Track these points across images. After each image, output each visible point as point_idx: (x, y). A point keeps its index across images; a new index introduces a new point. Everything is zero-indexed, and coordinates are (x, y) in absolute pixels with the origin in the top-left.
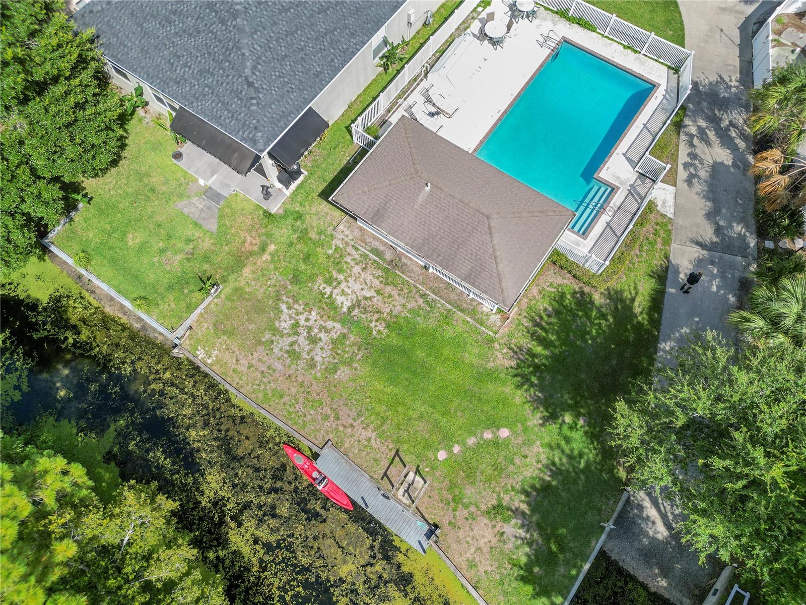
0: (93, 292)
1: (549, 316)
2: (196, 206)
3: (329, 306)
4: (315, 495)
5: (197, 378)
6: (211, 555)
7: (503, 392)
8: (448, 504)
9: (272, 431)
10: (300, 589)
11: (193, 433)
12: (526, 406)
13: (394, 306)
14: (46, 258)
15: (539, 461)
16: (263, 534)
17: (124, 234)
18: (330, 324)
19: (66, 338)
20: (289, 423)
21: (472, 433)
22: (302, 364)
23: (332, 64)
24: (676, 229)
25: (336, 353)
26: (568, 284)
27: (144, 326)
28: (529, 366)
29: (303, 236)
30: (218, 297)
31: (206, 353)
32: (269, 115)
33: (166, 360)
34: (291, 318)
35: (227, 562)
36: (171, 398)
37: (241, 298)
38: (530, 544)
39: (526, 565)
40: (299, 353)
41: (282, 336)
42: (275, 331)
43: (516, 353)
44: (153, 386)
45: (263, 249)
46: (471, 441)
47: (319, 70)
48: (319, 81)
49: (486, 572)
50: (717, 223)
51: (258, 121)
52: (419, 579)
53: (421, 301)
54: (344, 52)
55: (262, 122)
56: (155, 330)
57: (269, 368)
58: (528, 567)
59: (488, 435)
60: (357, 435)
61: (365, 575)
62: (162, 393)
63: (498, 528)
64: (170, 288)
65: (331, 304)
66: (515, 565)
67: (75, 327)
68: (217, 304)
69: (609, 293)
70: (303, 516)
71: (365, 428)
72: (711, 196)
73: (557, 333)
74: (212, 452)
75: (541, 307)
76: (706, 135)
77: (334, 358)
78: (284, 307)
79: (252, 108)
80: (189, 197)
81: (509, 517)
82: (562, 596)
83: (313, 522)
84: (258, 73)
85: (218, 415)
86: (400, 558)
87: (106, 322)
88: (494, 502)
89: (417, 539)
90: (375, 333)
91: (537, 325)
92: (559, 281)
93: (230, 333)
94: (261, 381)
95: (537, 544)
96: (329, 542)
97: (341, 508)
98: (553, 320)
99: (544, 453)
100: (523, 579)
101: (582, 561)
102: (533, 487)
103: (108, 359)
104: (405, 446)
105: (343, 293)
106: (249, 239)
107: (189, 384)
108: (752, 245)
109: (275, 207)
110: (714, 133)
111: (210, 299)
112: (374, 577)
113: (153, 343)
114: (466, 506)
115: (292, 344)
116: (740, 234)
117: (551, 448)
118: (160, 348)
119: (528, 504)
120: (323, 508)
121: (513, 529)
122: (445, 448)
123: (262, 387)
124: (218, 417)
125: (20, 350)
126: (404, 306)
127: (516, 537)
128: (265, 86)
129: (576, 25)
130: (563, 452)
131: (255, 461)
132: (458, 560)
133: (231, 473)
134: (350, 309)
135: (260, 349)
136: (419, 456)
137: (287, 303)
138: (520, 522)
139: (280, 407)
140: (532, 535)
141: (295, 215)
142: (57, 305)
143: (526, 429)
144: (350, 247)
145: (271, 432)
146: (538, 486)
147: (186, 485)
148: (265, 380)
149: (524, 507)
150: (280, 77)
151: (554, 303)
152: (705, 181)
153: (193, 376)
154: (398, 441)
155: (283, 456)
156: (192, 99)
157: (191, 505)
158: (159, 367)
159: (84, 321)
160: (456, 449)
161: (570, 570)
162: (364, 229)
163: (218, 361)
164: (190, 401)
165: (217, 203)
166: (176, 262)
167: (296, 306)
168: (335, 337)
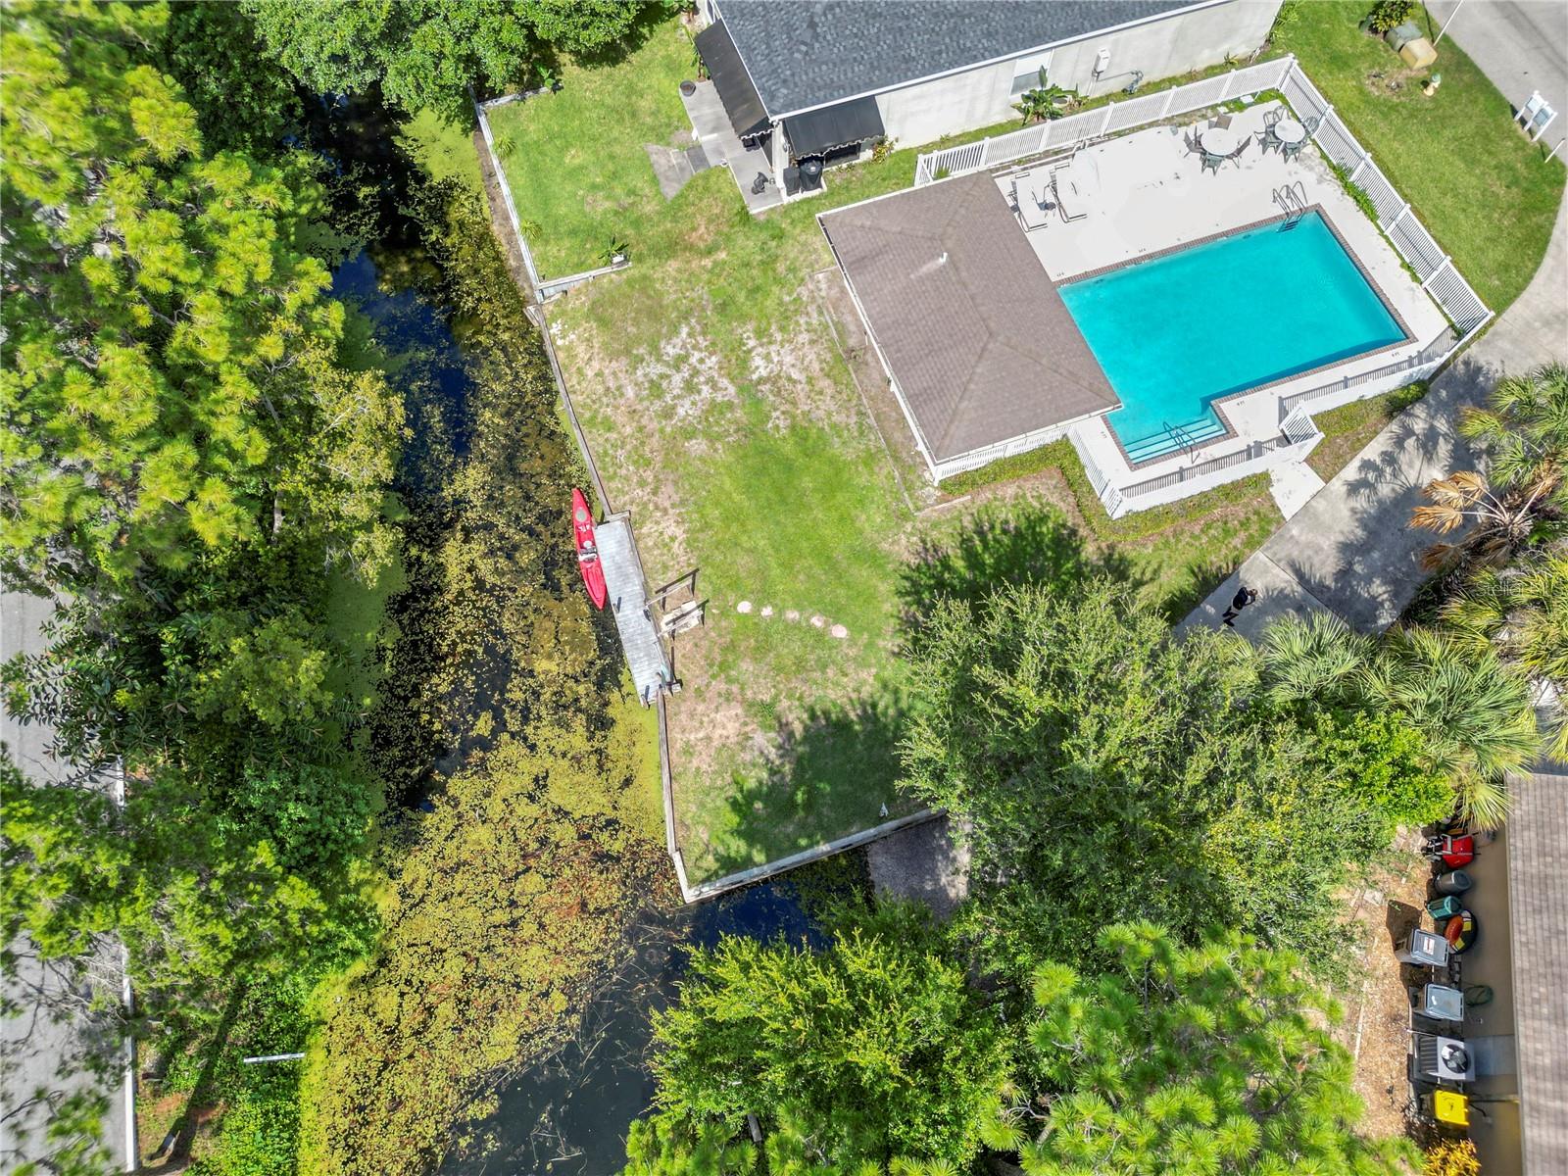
0: (493, 199)
1: (1005, 532)
2: (667, 158)
3: (737, 363)
4: (571, 566)
5: (535, 359)
6: (414, 551)
7: (875, 587)
8: (711, 666)
9: (575, 468)
10: (480, 650)
11: (488, 414)
12: (893, 621)
13: (818, 408)
14: (471, 134)
15: (857, 690)
16: (485, 568)
17: (567, 146)
18: (724, 382)
19: (430, 232)
20: (598, 464)
21: (801, 608)
22: (657, 405)
23: (936, 57)
24: (1281, 536)
25: (707, 419)
26: (1062, 509)
27: (519, 268)
28: (933, 576)
29: (768, 263)
30: (618, 273)
31: (563, 331)
32: (811, 75)
33: (516, 319)
34: (684, 346)
35: (425, 569)
36: (492, 363)
37: (643, 290)
38: (773, 772)
39: (750, 791)
40: (663, 392)
41: (658, 360)
42: (656, 351)
43: (927, 550)
44: (481, 338)
45: (709, 252)
46: (792, 615)
47: (913, 54)
48: (905, 68)
49: (698, 768)
50: (1350, 564)
51: (793, 75)
52: (618, 732)
53: (854, 419)
54: (963, 51)
55: (797, 79)
56: (527, 279)
57: (619, 388)
58: (751, 796)
59: (817, 622)
60: (663, 525)
61: (562, 686)
62: (486, 351)
63: (748, 729)
64: (573, 233)
65: (744, 363)
66: (737, 783)
67: (448, 226)
68: (611, 281)
69: (1111, 555)
70: (542, 578)
71: (677, 522)
72: (1372, 525)
73: (998, 561)
74: (493, 446)
75: (1003, 516)
76: (1435, 444)
77: (699, 423)
78: (685, 330)
79: (796, 55)
80: (669, 144)
81: (771, 727)
82: (767, 856)
83: (547, 592)
84: (830, 17)
85: (529, 412)
86: (615, 696)
87: (484, 239)
88: (767, 698)
89: (647, 682)
90: (770, 425)
91: (981, 533)
92: (1054, 499)
93: (603, 322)
94: (600, 399)
95: (783, 778)
96: (547, 624)
97: (590, 599)
98: (1006, 540)
99: (872, 686)
100: (735, 805)
101: (823, 838)
102: (826, 714)
103: (457, 280)
104: (709, 571)
105: (767, 358)
106: (702, 229)
107: (522, 360)
108: (1382, 622)
109: (757, 208)
110: (1450, 447)
111: (608, 270)
112: (569, 696)
113: (516, 293)
114: (729, 680)
115: (662, 376)
116: (1374, 598)
117: (885, 687)
118: (519, 302)
119: (806, 729)
120: (570, 586)
121: (765, 741)
122: (753, 602)
123: (596, 406)
124: (527, 414)
125: (376, 215)
126: (829, 414)
127: (762, 753)
128: (829, 37)
129: (1351, 199)
130: (897, 701)
131: (533, 487)
132: (676, 735)
133: (498, 482)
134: (761, 381)
135: (624, 361)
136: (718, 592)
137: (692, 328)
138: (780, 740)
139: (601, 440)
140: (782, 764)
141: (777, 231)
142: (447, 192)
143: (870, 645)
144: (814, 306)
145: (572, 469)
146: (833, 716)
147: (441, 462)
148: (605, 400)
149: (798, 729)
150: (856, 35)
151: (1022, 519)
152: (1380, 502)
153: (532, 354)
154: (706, 560)
155: (568, 502)
156: (737, 14)
157: (431, 487)
158: (503, 322)
159: (461, 224)
160: (767, 611)
161: (800, 836)
162: (847, 294)
163: (569, 349)
164: (510, 378)
165: (696, 168)
166: (601, 207)
167: (700, 339)
168: (719, 399)
